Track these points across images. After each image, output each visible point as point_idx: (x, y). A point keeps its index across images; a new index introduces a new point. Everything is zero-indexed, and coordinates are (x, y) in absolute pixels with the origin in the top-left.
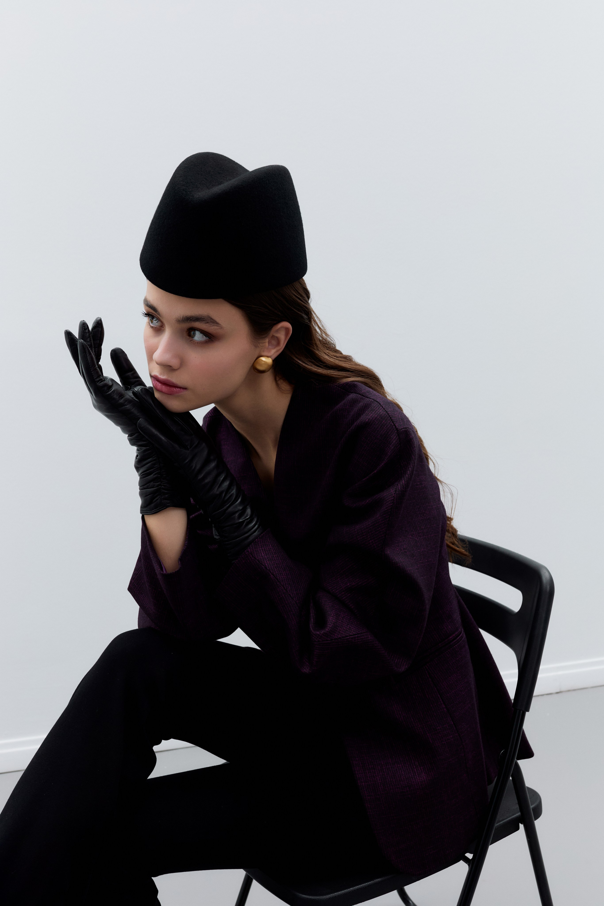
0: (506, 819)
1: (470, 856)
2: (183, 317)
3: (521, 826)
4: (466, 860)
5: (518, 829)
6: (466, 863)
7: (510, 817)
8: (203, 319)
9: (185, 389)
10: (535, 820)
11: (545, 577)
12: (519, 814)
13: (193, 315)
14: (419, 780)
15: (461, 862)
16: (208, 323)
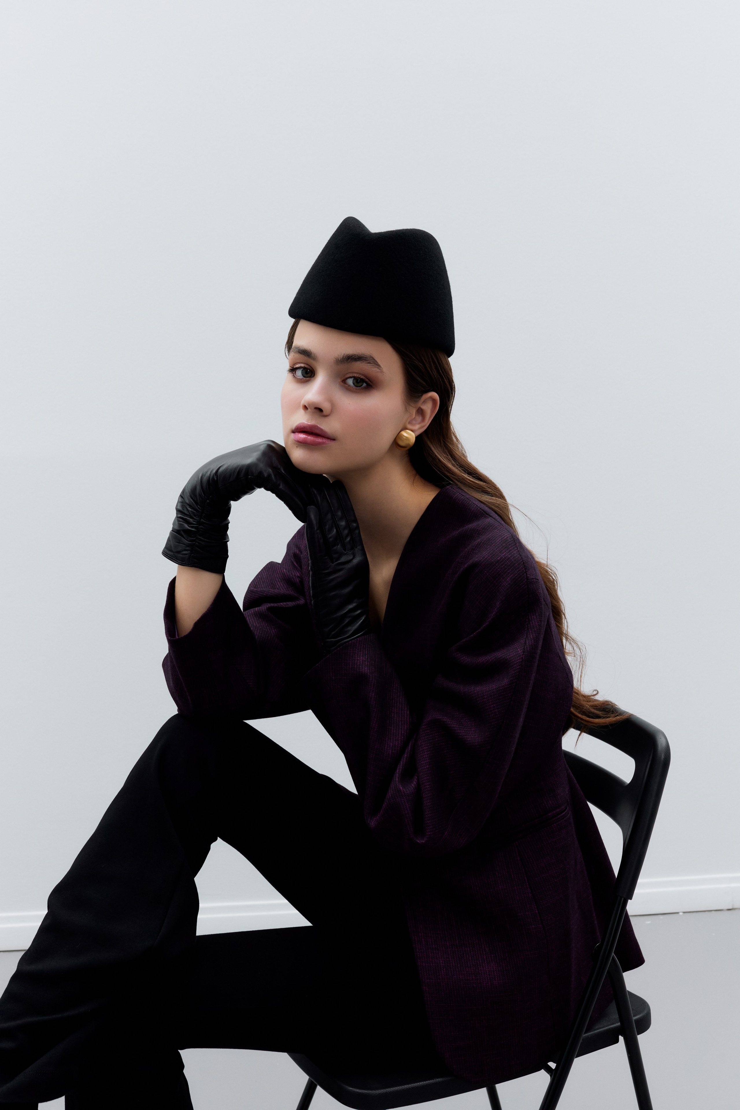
0: (603, 1028)
1: (553, 1065)
2: (343, 357)
3: (621, 1038)
4: (549, 1070)
5: (617, 1041)
6: (548, 1074)
7: (608, 1026)
8: (365, 358)
9: (333, 439)
10: (638, 1035)
11: (661, 743)
12: (619, 1024)
13: (355, 353)
14: (488, 969)
15: (543, 1071)
16: (369, 363)
